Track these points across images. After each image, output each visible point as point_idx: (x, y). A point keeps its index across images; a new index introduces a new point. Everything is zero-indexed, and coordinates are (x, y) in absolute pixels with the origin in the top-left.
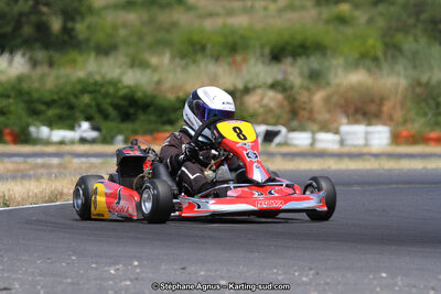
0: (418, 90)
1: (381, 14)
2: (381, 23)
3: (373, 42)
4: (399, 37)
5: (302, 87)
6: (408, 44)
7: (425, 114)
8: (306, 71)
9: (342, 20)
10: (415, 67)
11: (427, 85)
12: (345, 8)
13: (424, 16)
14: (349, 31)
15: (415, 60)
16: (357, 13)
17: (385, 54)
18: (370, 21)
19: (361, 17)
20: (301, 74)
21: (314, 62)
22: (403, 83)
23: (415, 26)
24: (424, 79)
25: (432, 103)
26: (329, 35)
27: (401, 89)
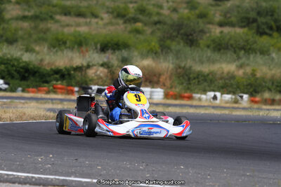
0: (179, 70)
1: (159, 29)
2: (159, 34)
3: (155, 44)
4: (168, 42)
5: (118, 66)
6: (174, 46)
7: (182, 84)
8: (120, 57)
9: (138, 31)
10: (177, 58)
11: (184, 68)
12: (139, 25)
13: (182, 31)
14: (141, 37)
15: (178, 55)
16: (146, 28)
17: (162, 51)
18: (152, 33)
19: (148, 30)
20: (118, 59)
21: (125, 53)
22: (171, 66)
23: (177, 37)
24: (183, 65)
25: (186, 78)
26: (131, 39)
27: (170, 69)
